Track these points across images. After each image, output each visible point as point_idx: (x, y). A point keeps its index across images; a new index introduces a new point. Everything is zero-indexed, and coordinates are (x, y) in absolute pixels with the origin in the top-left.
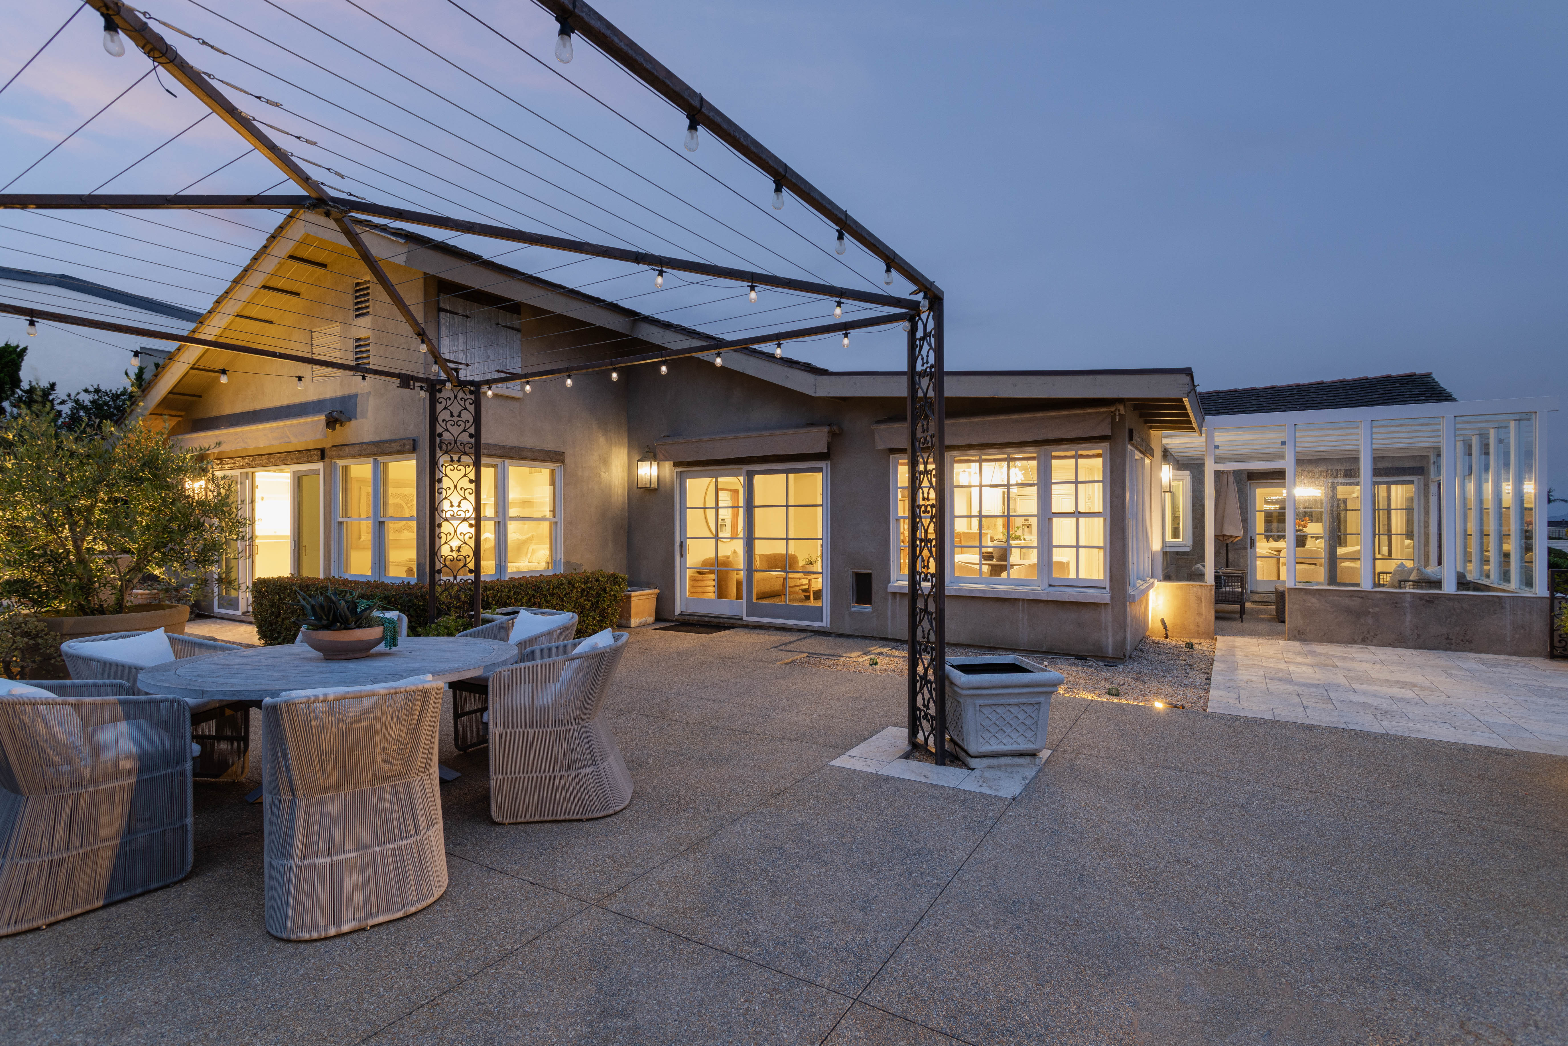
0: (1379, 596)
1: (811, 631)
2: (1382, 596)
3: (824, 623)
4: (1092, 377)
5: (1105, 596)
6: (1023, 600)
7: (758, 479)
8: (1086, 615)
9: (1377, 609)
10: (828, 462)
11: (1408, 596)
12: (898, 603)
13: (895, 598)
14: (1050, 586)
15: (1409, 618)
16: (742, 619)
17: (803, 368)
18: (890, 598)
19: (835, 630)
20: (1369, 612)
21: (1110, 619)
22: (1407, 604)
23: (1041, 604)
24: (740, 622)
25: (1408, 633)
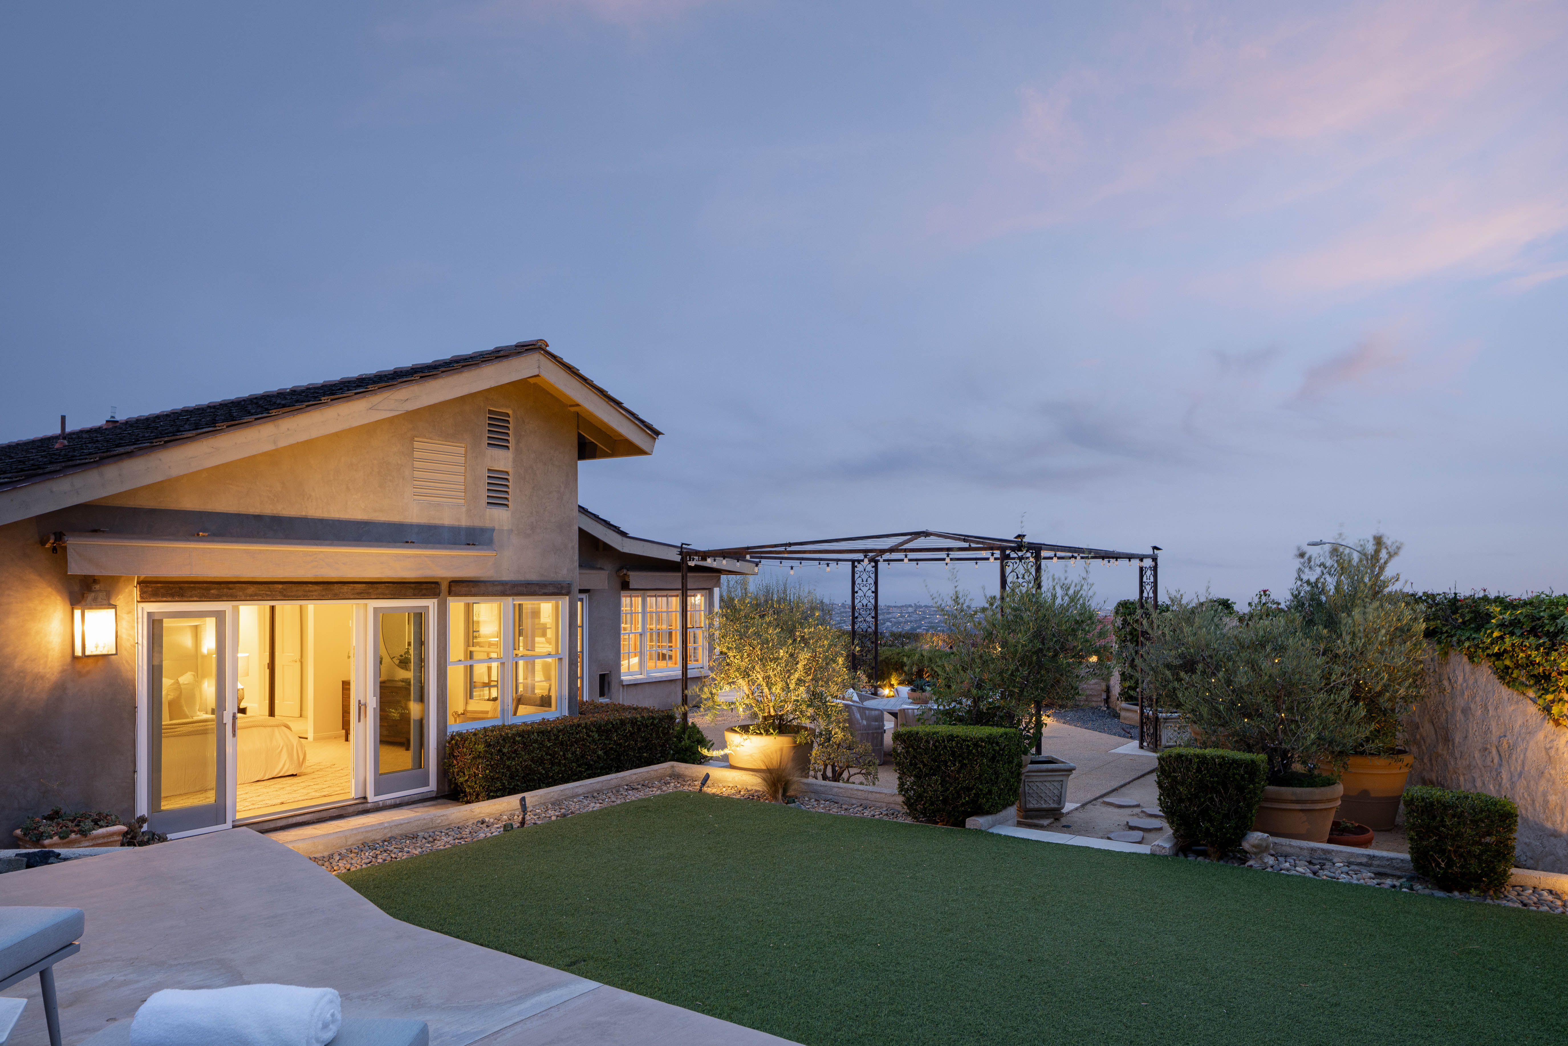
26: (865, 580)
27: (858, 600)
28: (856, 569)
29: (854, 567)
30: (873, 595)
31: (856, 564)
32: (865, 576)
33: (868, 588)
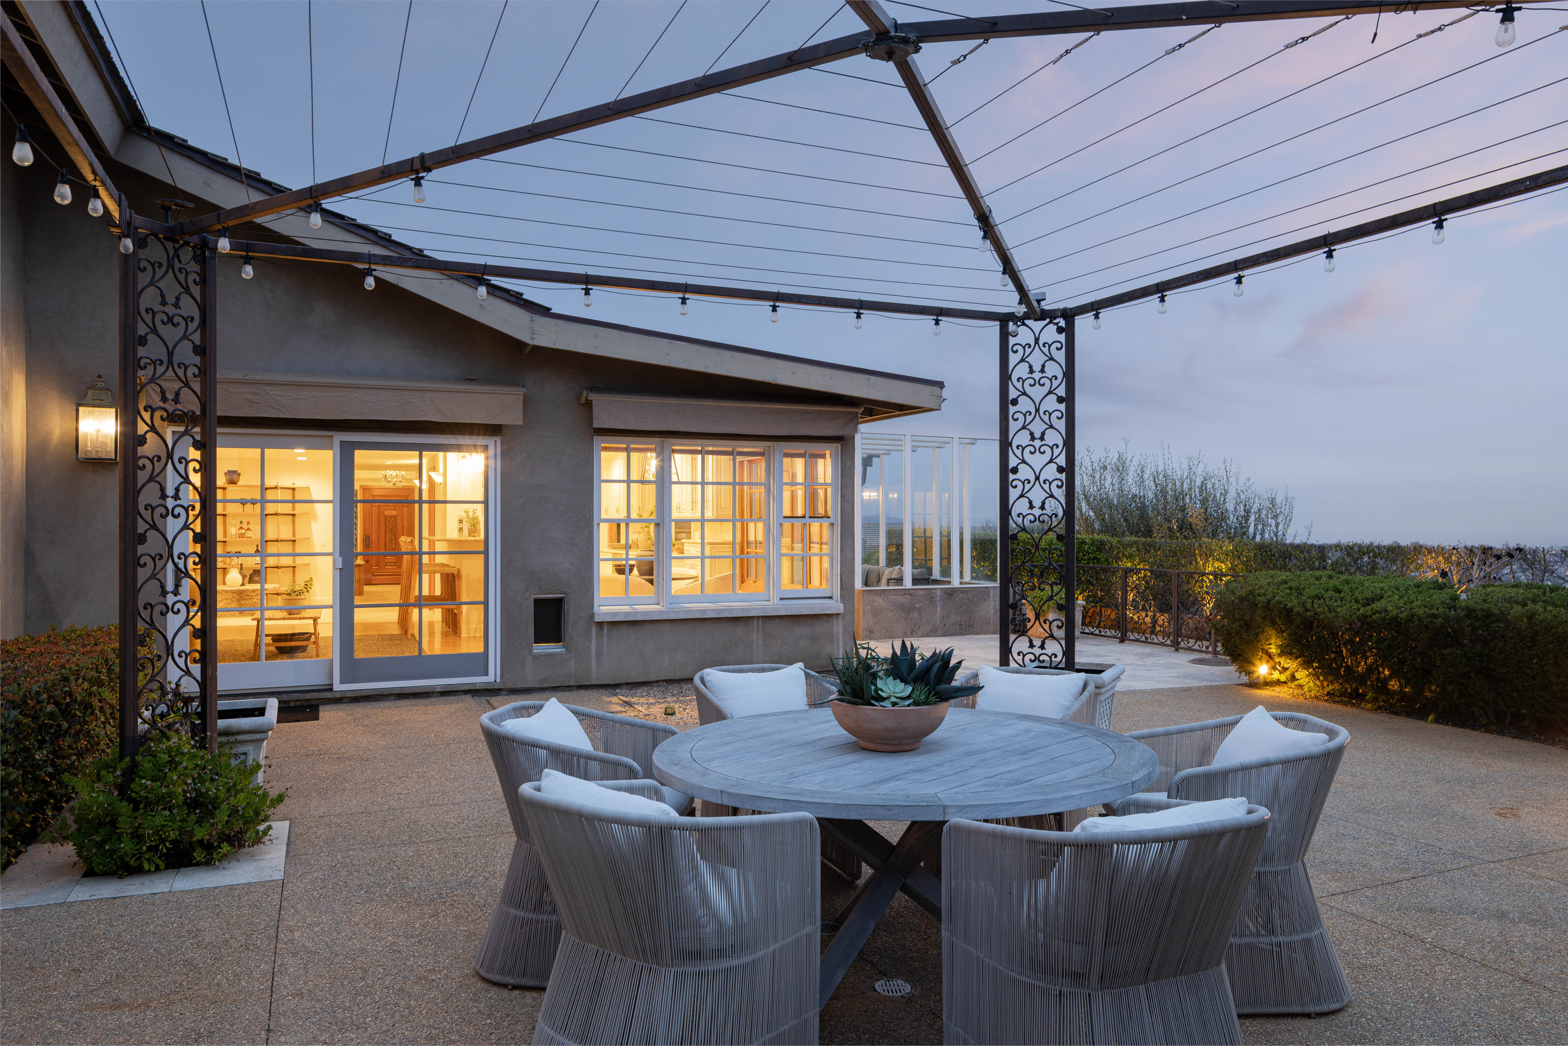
0: (921, 592)
1: (466, 692)
2: (923, 592)
3: (493, 676)
4: (866, 376)
5: (836, 606)
6: (758, 617)
7: (361, 456)
8: (820, 628)
9: (921, 604)
10: (498, 440)
11: (939, 591)
12: (605, 638)
13: (602, 629)
14: (781, 599)
15: (939, 610)
16: (331, 690)
17: (513, 299)
18: (594, 630)
19: (510, 685)
20: (915, 607)
21: (841, 631)
22: (938, 598)
23: (776, 621)
24: (328, 695)
25: (938, 623)
26: (1037, 367)
27: (1020, 423)
28: (1012, 341)
29: (1004, 336)
30: (1062, 407)
31: (1011, 326)
32: (1037, 359)
33: (1046, 389)
